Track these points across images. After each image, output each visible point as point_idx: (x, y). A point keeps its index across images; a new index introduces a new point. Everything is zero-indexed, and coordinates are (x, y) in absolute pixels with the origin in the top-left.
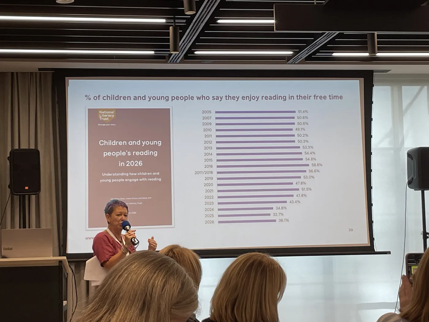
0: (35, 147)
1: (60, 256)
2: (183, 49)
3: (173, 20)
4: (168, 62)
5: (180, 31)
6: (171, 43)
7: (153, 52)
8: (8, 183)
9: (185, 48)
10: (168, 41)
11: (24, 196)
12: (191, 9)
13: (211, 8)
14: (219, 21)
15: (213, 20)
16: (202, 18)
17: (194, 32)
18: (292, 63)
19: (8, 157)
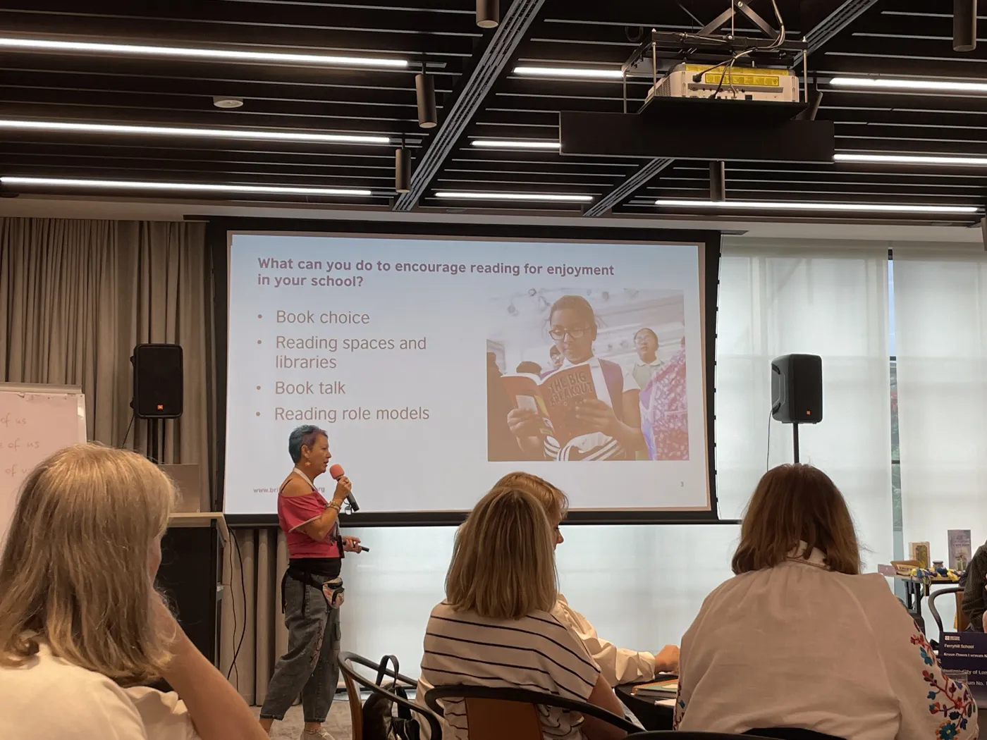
0: (175, 342)
1: (212, 511)
2: (417, 189)
3: (401, 140)
4: (394, 210)
5: (413, 158)
6: (398, 178)
7: (369, 193)
8: (130, 400)
9: (420, 187)
10: (393, 173)
11: (155, 420)
12: (429, 120)
13: (462, 121)
14: (475, 143)
15: (464, 140)
16: (447, 137)
17: (435, 160)
18: (591, 216)
19: (131, 358)
